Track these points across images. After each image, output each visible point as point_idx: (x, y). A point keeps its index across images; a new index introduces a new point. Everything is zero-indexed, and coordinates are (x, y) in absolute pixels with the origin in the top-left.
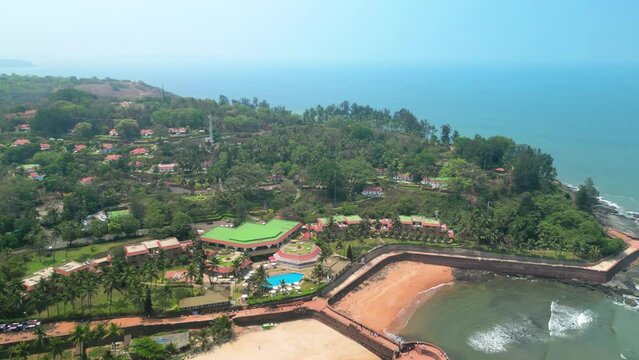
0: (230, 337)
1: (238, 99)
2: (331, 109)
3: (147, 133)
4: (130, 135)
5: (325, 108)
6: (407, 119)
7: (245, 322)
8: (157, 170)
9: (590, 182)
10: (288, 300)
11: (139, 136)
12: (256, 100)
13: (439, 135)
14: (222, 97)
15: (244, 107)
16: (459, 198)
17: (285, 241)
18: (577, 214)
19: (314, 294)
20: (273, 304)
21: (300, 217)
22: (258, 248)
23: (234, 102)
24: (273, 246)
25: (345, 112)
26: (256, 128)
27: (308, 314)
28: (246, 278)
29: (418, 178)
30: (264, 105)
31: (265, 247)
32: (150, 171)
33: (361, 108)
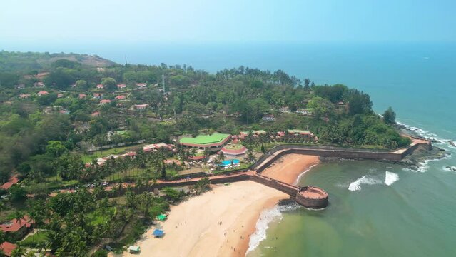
0: (209, 189)
1: (174, 65)
2: (232, 70)
3: (122, 86)
4: (111, 87)
5: (229, 70)
6: (282, 76)
7: (215, 182)
8: (135, 108)
9: (390, 108)
10: (235, 171)
11: (117, 88)
12: (185, 66)
13: (303, 84)
14: (162, 64)
15: (178, 70)
16: (319, 119)
17: (225, 144)
18: (384, 126)
19: (248, 168)
20: (227, 173)
21: (229, 131)
22: (212, 147)
23: (171, 67)
24: (219, 147)
25: (241, 73)
26: (189, 83)
27: (247, 178)
28: (209, 161)
29: (294, 109)
30: (190, 68)
31: (215, 147)
32: (131, 109)
33: (252, 70)
